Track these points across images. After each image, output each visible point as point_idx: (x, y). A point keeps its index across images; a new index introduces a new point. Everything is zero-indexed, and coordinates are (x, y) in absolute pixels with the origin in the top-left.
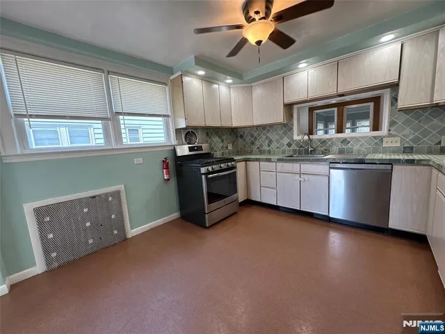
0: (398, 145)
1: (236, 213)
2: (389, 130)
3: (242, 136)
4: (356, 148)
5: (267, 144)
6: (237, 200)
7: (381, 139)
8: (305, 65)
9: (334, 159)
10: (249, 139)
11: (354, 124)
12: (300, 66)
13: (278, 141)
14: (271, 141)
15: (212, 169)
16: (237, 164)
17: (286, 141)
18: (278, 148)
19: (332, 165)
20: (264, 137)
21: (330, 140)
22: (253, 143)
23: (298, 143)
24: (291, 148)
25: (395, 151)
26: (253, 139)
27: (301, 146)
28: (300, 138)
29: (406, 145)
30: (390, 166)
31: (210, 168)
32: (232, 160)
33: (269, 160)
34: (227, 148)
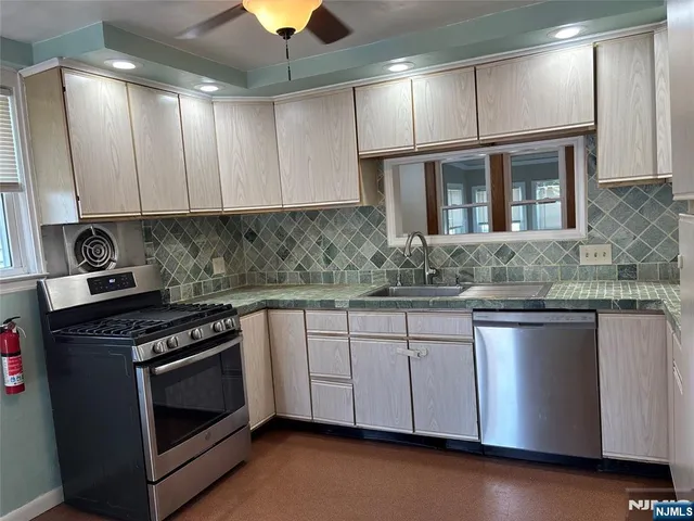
0: (608, 261)
1: (241, 465)
2: (589, 228)
3: (251, 236)
4: (528, 267)
5: (321, 257)
6: (245, 425)
7: (575, 247)
8: (404, 67)
9: (482, 301)
10: (272, 243)
11: (529, 194)
12: (392, 69)
13: (349, 250)
14: (331, 250)
15: (169, 345)
16: (242, 320)
17: (369, 249)
18: (350, 267)
19: (478, 316)
20: (314, 240)
21: (472, 247)
22: (284, 255)
23: (399, 256)
24: (384, 268)
25: (602, 276)
26: (283, 243)
27: (407, 264)
28: (402, 242)
29: (623, 263)
30: (593, 315)
31: (160, 345)
32: (228, 311)
33: (328, 306)
34: (209, 270)
